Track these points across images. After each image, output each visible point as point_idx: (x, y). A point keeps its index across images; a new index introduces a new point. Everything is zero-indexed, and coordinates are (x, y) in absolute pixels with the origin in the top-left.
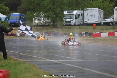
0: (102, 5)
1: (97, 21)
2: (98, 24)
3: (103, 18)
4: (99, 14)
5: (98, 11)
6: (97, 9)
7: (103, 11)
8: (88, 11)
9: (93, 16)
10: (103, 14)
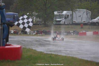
0: (90, 6)
1: (85, 22)
2: (85, 24)
3: (90, 19)
4: (87, 15)
5: (85, 12)
6: (85, 10)
7: (90, 12)
8: (77, 12)
9: (81, 16)
10: (90, 15)
